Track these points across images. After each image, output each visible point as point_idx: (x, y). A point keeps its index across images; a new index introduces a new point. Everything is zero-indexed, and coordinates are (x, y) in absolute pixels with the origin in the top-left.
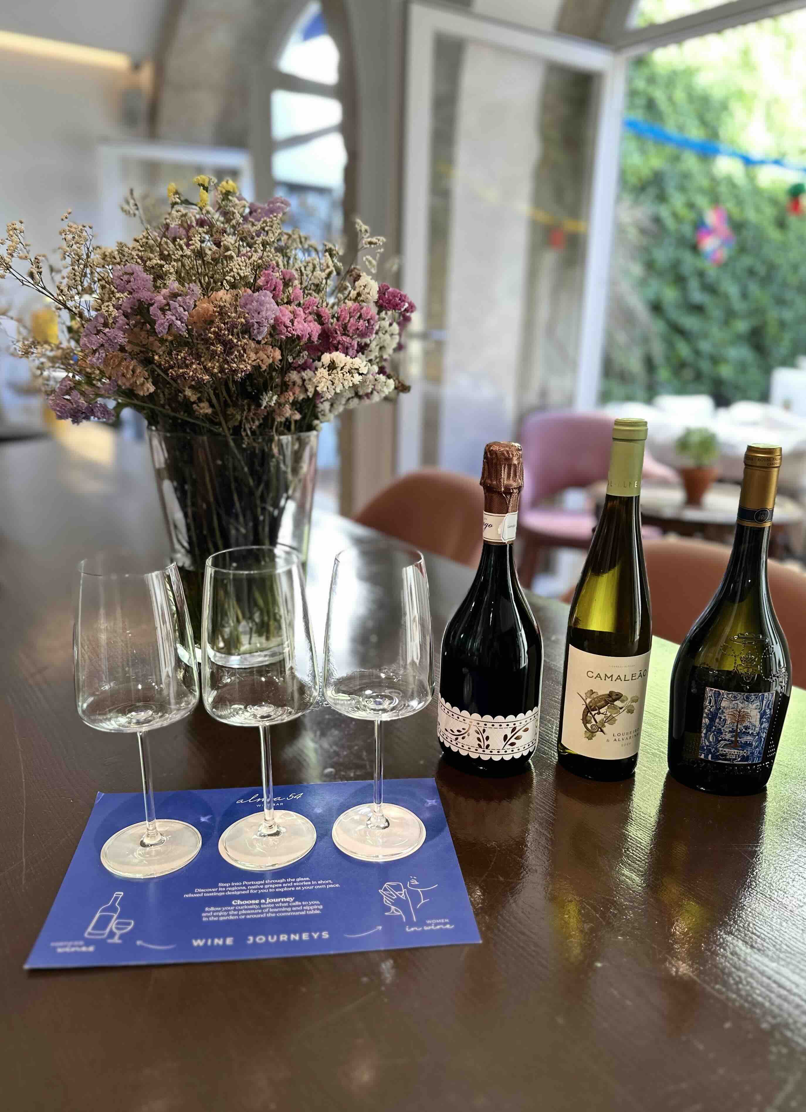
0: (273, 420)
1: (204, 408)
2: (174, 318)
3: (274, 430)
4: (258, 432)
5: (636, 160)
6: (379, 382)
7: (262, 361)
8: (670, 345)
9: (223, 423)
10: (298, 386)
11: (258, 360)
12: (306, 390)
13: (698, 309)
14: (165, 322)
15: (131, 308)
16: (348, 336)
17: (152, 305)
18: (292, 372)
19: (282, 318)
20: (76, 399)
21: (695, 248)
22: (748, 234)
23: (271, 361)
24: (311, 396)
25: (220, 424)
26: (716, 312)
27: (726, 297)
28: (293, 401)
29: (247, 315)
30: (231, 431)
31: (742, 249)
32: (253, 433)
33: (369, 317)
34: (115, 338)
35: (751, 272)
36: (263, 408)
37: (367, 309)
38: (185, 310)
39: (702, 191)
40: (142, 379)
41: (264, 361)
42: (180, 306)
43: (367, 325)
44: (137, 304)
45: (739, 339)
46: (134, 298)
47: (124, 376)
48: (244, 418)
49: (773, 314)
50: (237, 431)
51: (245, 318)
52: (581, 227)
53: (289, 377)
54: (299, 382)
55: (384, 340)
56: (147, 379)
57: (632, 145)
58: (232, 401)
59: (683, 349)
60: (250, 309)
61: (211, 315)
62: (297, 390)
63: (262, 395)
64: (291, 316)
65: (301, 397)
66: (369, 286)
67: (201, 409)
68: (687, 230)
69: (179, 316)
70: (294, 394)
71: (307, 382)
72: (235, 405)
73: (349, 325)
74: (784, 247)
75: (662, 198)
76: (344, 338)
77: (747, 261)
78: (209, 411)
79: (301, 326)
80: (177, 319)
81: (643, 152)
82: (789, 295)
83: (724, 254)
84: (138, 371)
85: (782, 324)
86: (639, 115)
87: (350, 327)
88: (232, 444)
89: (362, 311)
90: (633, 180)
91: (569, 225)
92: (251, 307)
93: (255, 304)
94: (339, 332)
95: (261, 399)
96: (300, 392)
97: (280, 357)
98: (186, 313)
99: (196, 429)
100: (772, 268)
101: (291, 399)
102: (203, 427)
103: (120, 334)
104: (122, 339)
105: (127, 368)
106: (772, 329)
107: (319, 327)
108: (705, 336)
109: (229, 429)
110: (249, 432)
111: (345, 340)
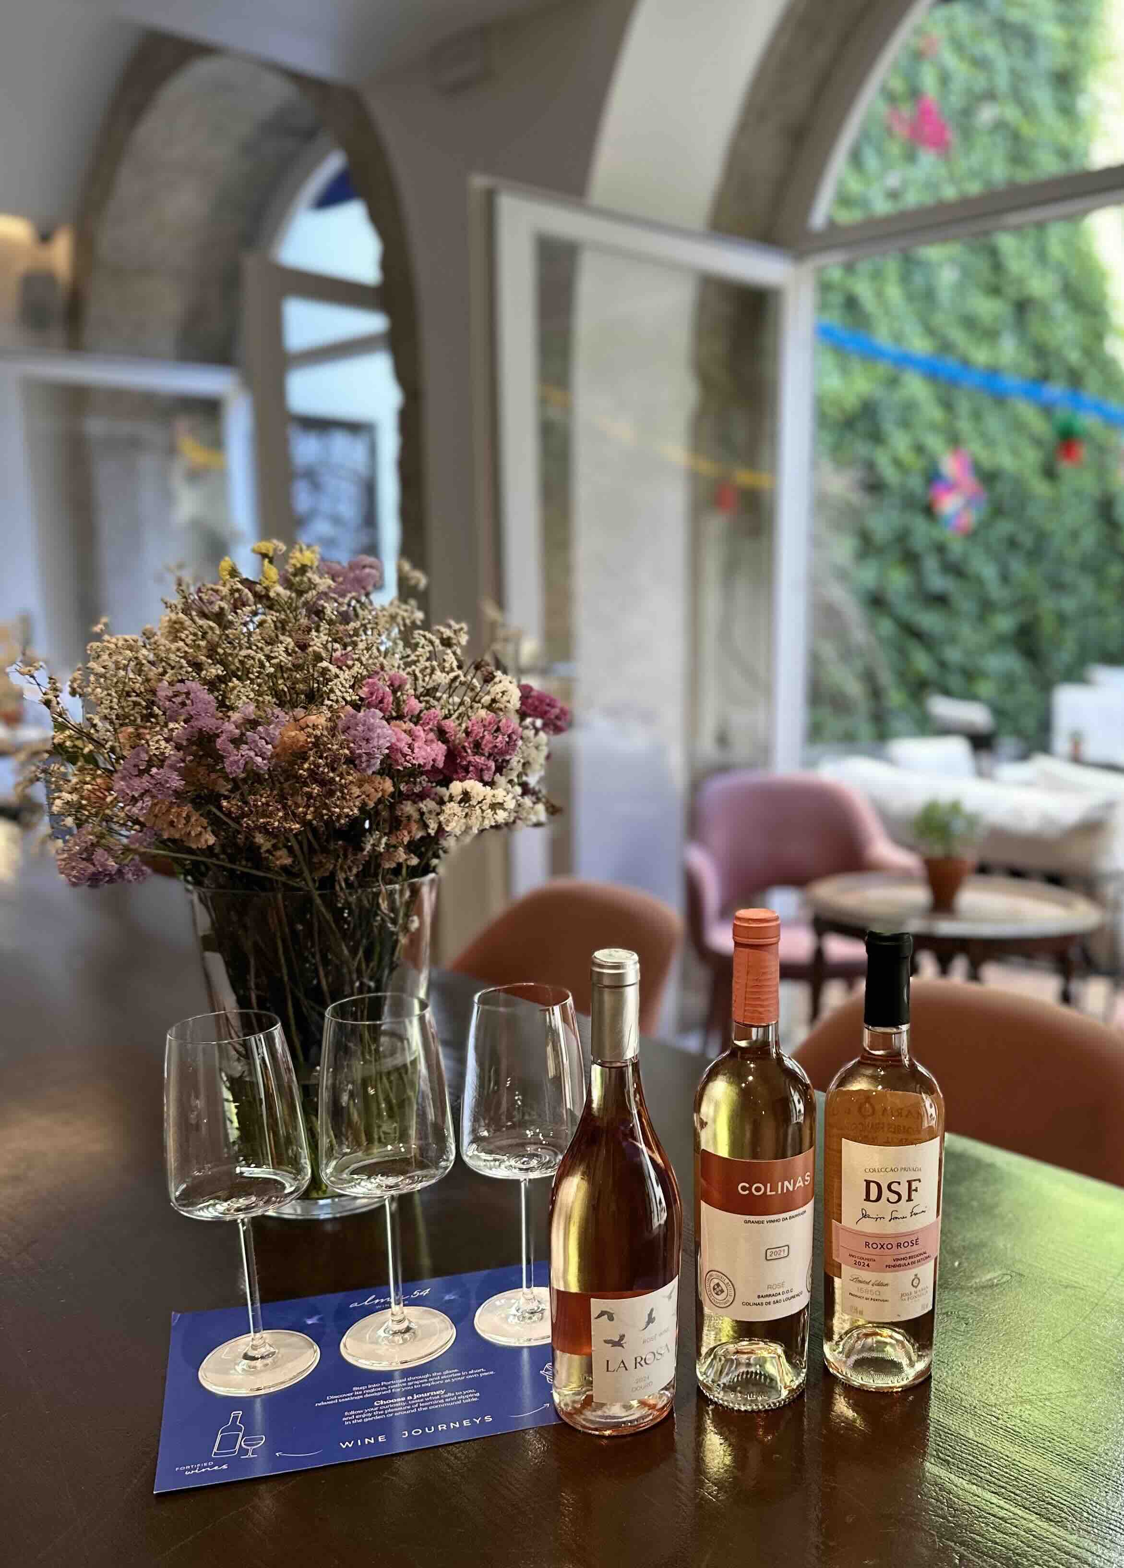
0: (378, 866)
1: (281, 857)
2: (252, 754)
3: (380, 878)
4: (356, 884)
5: (834, 383)
6: (524, 809)
7: (368, 796)
8: (903, 653)
9: (306, 874)
10: (415, 821)
11: (363, 796)
12: (426, 826)
13: (940, 601)
14: (239, 760)
15: (187, 739)
16: (483, 755)
17: (218, 736)
18: (404, 802)
19: (398, 744)
20: (102, 860)
21: (929, 511)
22: (1003, 488)
23: (380, 794)
24: (433, 835)
25: (299, 875)
26: (966, 605)
27: (979, 581)
28: (409, 842)
29: (352, 745)
30: (317, 885)
31: (998, 511)
32: (349, 885)
33: (510, 732)
34: (167, 782)
35: (1013, 543)
36: (365, 853)
37: (507, 723)
38: (267, 743)
39: (933, 427)
40: (199, 829)
41: (371, 797)
42: (261, 738)
43: (507, 739)
44: (196, 734)
45: (1000, 641)
46: (192, 727)
47: (174, 826)
48: (338, 867)
49: (1048, 604)
50: (328, 883)
51: (349, 748)
52: (762, 480)
53: (402, 810)
54: (416, 816)
55: (529, 755)
56: (205, 828)
57: (829, 361)
58: (320, 845)
59: (922, 662)
60: (355, 736)
61: (303, 746)
62: (414, 827)
63: (365, 837)
64: (408, 739)
65: (419, 834)
66: (509, 693)
67: (277, 859)
68: (916, 483)
69: (260, 751)
70: (409, 833)
71: (427, 815)
72: (325, 850)
73: (484, 742)
74: (1056, 506)
75: (877, 437)
76: (477, 758)
77: (1004, 527)
78: (288, 861)
79: (424, 753)
80: (256, 755)
81: (845, 371)
82: (1069, 575)
83: (971, 518)
84: (193, 819)
85: (1062, 619)
86: (834, 318)
87: (485, 745)
88: (318, 901)
89: (500, 724)
90: (832, 412)
91: (743, 477)
92: (356, 732)
93: (360, 728)
94: (469, 751)
95: (362, 842)
96: (418, 829)
97: (392, 789)
98: (270, 746)
99: (264, 885)
100: (1042, 537)
101: (406, 840)
102: (277, 881)
103: (175, 776)
104: (176, 782)
105: (179, 815)
106: (1048, 626)
107: (444, 747)
108: (953, 639)
109: (314, 881)
110: (343, 885)
111: (478, 760)
